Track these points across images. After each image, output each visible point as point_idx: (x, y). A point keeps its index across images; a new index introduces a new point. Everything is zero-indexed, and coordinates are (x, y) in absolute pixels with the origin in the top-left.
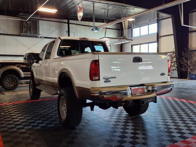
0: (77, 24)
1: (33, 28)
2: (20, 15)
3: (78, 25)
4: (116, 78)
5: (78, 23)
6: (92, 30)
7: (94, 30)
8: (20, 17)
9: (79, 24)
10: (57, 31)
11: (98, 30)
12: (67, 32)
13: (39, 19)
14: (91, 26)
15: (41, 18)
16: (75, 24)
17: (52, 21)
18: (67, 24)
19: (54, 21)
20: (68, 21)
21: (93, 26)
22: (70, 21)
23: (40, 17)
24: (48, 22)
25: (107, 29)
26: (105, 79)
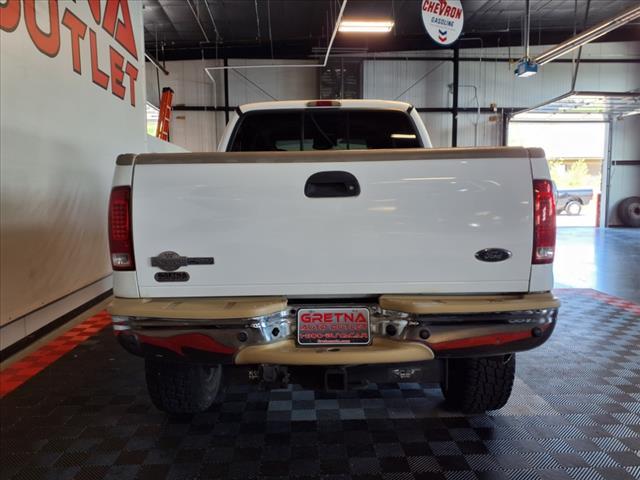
0: (484, 60)
1: (346, 85)
2: (313, 54)
3: (488, 63)
4: (210, 261)
5: (488, 56)
6: (516, 72)
7: (521, 71)
8: (313, 58)
9: (493, 56)
10: (420, 88)
11: (535, 70)
12: (450, 86)
13: (364, 59)
14: (515, 60)
15: (370, 55)
16: (477, 59)
17: (404, 59)
18: (452, 64)
19: (410, 59)
20: (456, 53)
21: (522, 57)
22: (461, 51)
23: (369, 51)
24: (395, 62)
25: (580, 64)
26: (162, 267)
